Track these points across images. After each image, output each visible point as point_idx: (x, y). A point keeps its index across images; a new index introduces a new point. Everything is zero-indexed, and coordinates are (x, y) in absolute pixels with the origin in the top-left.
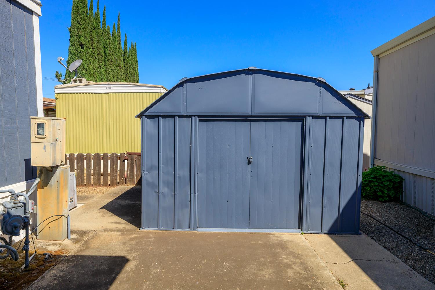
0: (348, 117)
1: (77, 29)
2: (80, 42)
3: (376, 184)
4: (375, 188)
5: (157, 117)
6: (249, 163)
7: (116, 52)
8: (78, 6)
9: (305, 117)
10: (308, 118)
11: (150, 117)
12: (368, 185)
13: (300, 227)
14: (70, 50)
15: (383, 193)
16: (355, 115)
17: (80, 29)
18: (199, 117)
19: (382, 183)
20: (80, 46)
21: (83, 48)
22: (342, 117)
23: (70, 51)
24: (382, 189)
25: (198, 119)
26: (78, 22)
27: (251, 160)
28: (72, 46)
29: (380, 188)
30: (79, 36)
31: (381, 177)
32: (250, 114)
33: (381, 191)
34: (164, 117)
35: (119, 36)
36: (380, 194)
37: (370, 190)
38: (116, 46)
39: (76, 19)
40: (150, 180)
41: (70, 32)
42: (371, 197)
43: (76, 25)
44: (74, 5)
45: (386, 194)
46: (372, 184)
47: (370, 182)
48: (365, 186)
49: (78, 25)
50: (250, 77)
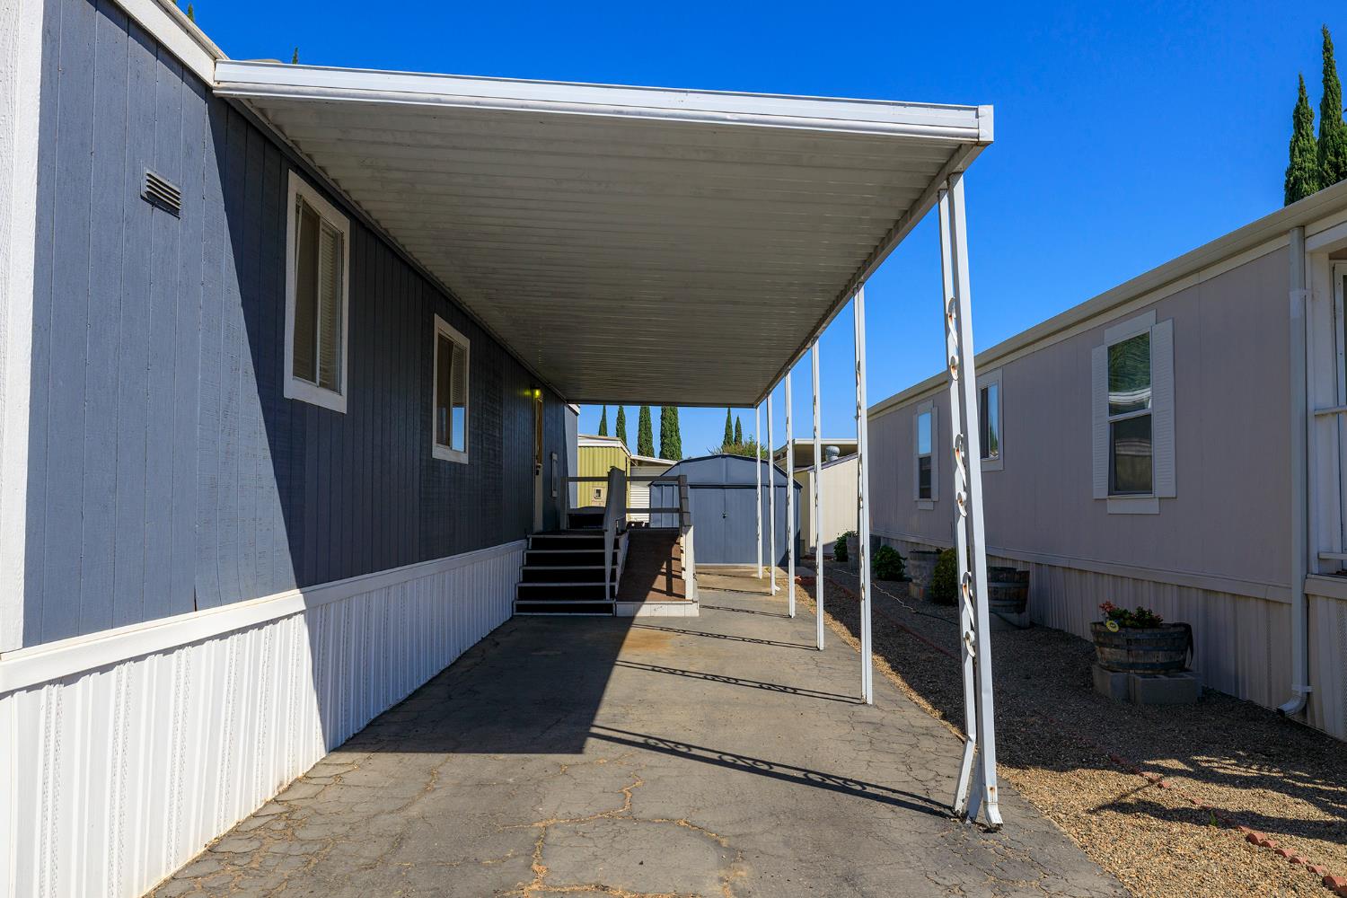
5: (661, 485)
11: (655, 485)
27: (725, 516)
32: (725, 484)
50: (724, 460)
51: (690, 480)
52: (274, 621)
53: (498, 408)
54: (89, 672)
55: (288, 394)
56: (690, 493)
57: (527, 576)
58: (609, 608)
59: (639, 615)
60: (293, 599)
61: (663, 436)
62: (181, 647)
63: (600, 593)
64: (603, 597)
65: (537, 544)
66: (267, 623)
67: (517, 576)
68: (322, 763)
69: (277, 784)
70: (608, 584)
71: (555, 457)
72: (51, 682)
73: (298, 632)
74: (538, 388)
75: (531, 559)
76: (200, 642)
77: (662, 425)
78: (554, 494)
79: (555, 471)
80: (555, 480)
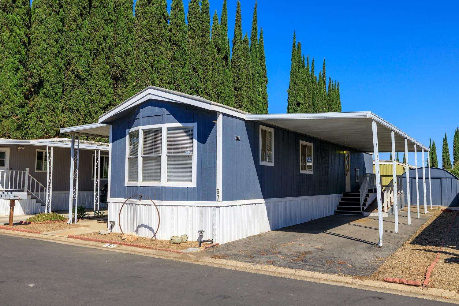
1: (295, 90)
2: (297, 101)
7: (322, 100)
8: (295, 69)
13: (441, 205)
14: (289, 109)
17: (297, 89)
20: (297, 104)
21: (299, 106)
23: (288, 111)
26: (295, 83)
28: (290, 106)
30: (296, 96)
35: (325, 83)
38: (322, 94)
39: (294, 81)
41: (289, 93)
43: (294, 86)
44: (293, 69)
49: (296, 86)
50: (426, 169)
52: (259, 204)
53: (326, 158)
54: (230, 206)
55: (260, 164)
57: (340, 204)
58: (361, 213)
59: (370, 216)
60: (263, 201)
61: (455, 154)
62: (242, 205)
63: (359, 209)
64: (360, 210)
65: (345, 195)
66: (257, 204)
67: (337, 204)
68: (270, 231)
69: (260, 232)
70: (361, 207)
71: (357, 169)
72: (225, 206)
73: (264, 206)
74: (345, 151)
75: (342, 199)
76: (245, 205)
77: (454, 150)
78: (357, 181)
79: (358, 174)
80: (358, 177)
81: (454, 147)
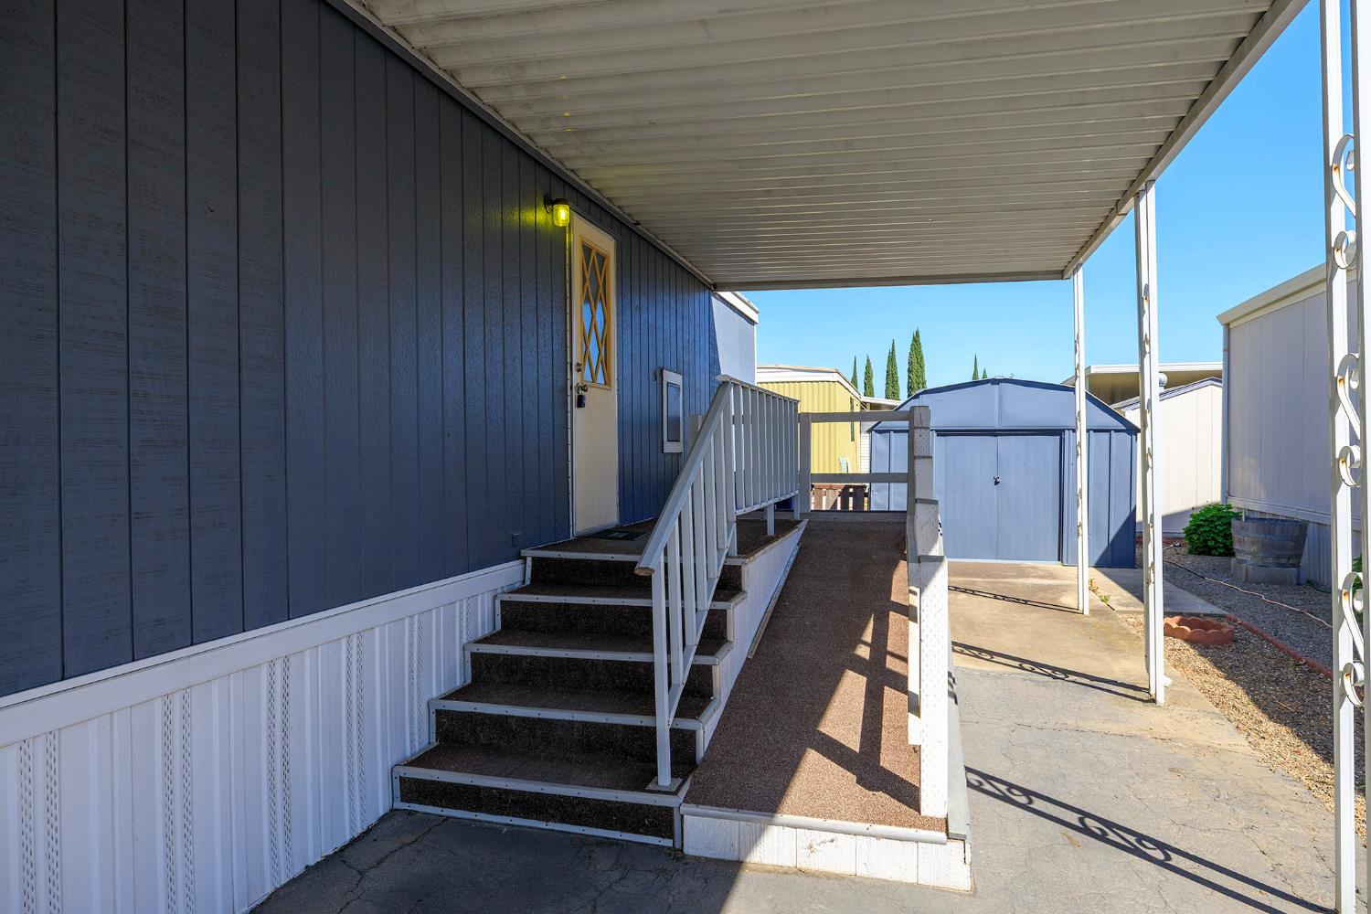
0: (1116, 431)
3: (1207, 529)
4: (1205, 535)
5: (888, 431)
6: (997, 483)
9: (1063, 430)
10: (1066, 432)
11: (880, 432)
12: (1195, 532)
13: (1060, 559)
15: (1216, 542)
16: (1124, 428)
18: (936, 431)
19: (1215, 527)
22: (1109, 431)
24: (1216, 537)
25: (935, 434)
27: (999, 480)
29: (1212, 535)
31: (1216, 519)
32: (997, 428)
33: (1213, 539)
34: (895, 431)
36: (1211, 543)
37: (1198, 539)
40: (879, 501)
42: (1201, 550)
45: (1221, 543)
46: (1202, 529)
47: (1199, 526)
48: (1191, 534)
50: (996, 387)
51: (937, 421)
56: (937, 444)
58: (662, 822)
64: (644, 776)
65: (545, 576)
70: (665, 718)
71: (672, 377)
74: (563, 205)
78: (670, 448)
79: (675, 405)
80: (674, 423)
81: (910, 371)
